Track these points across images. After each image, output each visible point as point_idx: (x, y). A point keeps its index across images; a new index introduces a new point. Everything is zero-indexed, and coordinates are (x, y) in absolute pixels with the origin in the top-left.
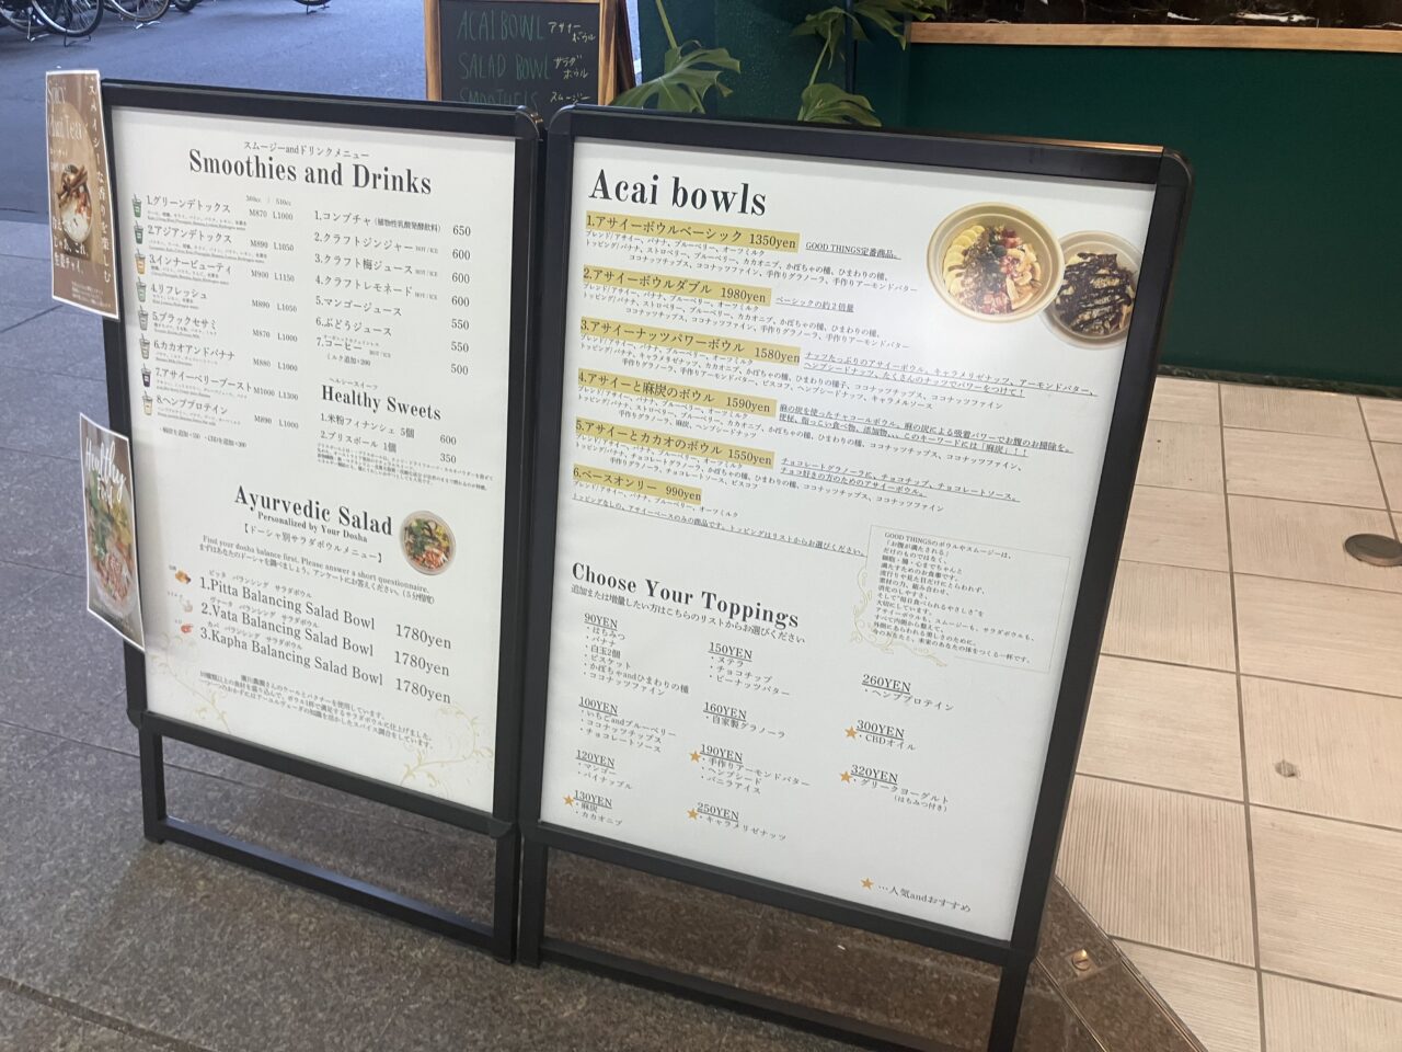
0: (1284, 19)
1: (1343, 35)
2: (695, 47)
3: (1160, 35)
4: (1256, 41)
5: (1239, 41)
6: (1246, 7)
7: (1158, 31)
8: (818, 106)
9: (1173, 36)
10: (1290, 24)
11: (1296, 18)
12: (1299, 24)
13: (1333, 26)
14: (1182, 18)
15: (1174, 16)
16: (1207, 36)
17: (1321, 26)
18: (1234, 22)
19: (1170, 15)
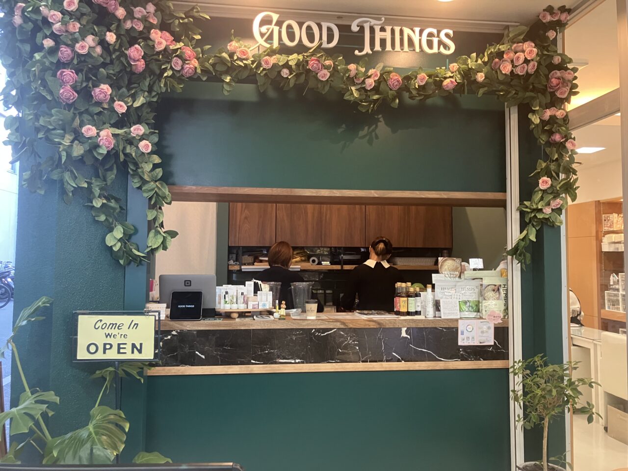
0: (293, 361)
1: (314, 366)
2: (37, 391)
3: (249, 369)
4: (285, 370)
5: (278, 370)
6: (279, 357)
7: (249, 367)
8: (98, 418)
9: (255, 369)
10: (296, 363)
11: (297, 361)
12: (299, 363)
13: (311, 363)
14: (257, 362)
15: (254, 362)
16: (267, 369)
17: (307, 363)
18: (276, 363)
19: (252, 361)
